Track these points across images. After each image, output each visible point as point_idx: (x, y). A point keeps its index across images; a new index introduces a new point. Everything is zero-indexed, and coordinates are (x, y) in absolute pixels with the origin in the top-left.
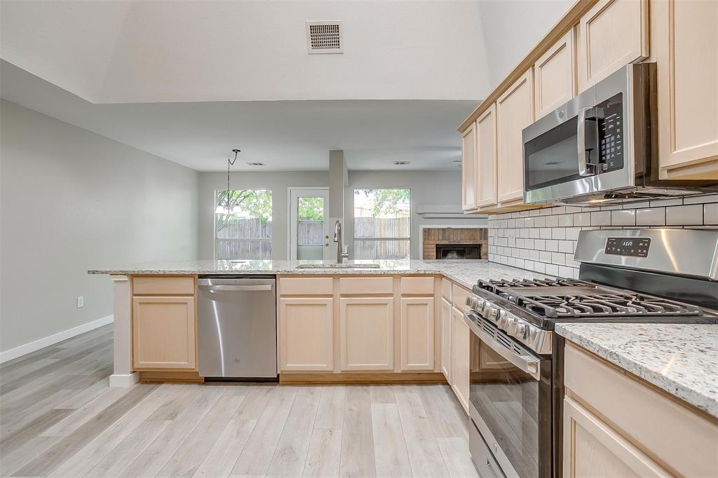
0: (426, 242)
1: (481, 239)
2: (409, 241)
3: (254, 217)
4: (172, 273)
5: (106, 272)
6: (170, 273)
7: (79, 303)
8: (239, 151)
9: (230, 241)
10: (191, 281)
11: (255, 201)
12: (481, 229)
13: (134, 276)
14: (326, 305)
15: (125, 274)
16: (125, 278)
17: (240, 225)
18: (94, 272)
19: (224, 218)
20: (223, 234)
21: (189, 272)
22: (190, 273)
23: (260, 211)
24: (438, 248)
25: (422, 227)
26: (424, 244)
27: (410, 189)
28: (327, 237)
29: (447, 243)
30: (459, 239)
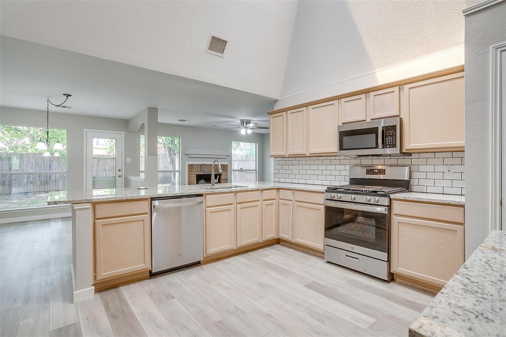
0: (191, 173)
8: (70, 95)
13: (95, 203)
14: (231, 210)
15: (89, 201)
16: (89, 206)
24: (197, 176)
25: (188, 163)
26: (189, 174)
27: (179, 138)
28: (120, 170)
29: (203, 173)
30: (209, 171)
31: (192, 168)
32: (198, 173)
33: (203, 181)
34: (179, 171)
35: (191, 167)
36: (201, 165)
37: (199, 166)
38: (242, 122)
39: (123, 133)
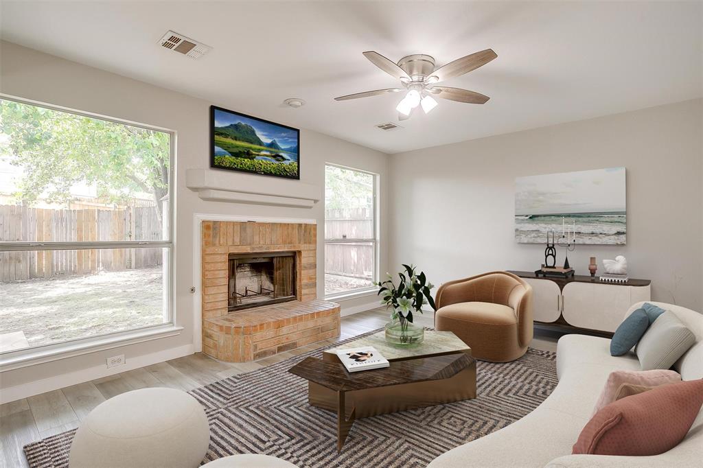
0: (210, 249)
1: (300, 243)
12: (300, 225)
24: (232, 258)
25: (200, 217)
26: (204, 254)
30: (268, 241)
31: (214, 237)
32: (233, 250)
34: (171, 242)
36: (242, 224)
37: (238, 228)
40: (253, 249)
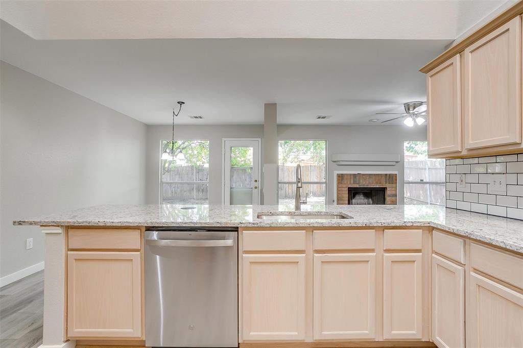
0: (340, 186)
1: (386, 183)
2: (325, 185)
3: (190, 165)
4: (114, 225)
5: (35, 223)
6: (112, 225)
7: (28, 245)
8: (184, 103)
9: (170, 184)
10: (137, 233)
11: (190, 152)
12: (386, 175)
13: (69, 228)
14: (298, 262)
15: (58, 225)
16: (59, 230)
17: (178, 171)
18: (20, 223)
19: (167, 165)
20: (166, 178)
21: (134, 223)
22: (136, 225)
23: (194, 160)
24: (350, 190)
25: (336, 172)
26: (338, 187)
27: (326, 141)
28: (256, 181)
29: (358, 186)
30: (367, 182)
31: (342, 180)
32: (350, 186)
33: (362, 197)
34: (326, 182)
35: (341, 177)
36: (355, 175)
37: (352, 177)
38: (408, 107)
39: (260, 139)
40: (360, 185)
